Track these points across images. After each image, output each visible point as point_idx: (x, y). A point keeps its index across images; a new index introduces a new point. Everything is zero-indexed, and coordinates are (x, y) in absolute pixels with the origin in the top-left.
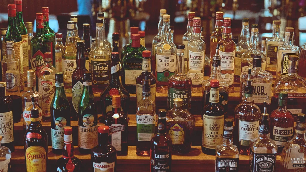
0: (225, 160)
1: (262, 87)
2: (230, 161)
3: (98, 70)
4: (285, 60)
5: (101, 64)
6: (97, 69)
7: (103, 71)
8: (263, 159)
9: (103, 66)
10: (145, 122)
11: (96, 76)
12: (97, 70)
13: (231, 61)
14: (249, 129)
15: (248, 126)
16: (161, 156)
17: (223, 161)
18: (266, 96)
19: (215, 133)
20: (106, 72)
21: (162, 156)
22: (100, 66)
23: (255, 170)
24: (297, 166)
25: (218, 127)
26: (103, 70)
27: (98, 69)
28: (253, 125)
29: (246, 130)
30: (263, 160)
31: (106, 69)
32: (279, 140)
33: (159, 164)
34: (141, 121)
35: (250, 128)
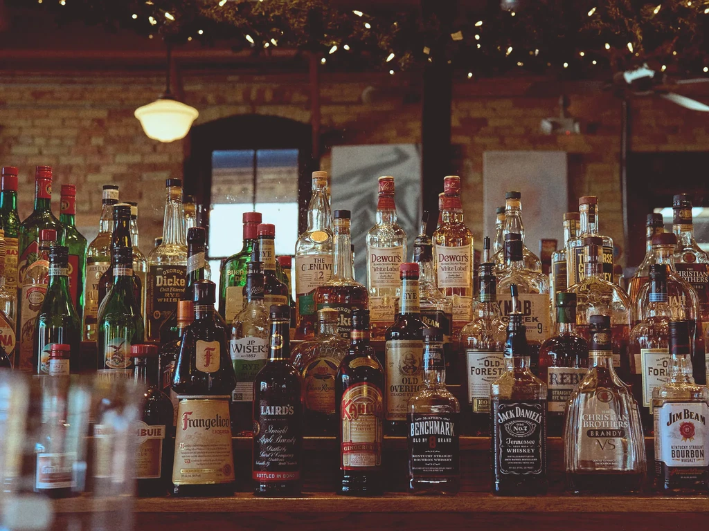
0: (425, 418)
1: (525, 302)
2: (436, 420)
3: (165, 284)
4: (581, 261)
5: (171, 271)
6: (161, 283)
7: (174, 287)
8: (514, 413)
9: (175, 277)
10: (248, 354)
11: (160, 300)
12: (163, 286)
13: (463, 266)
14: (489, 371)
15: (487, 363)
16: (275, 408)
17: (422, 421)
18: (535, 324)
19: (412, 381)
20: (184, 290)
21: (277, 408)
22: (170, 276)
23: (498, 442)
24: (597, 434)
25: (417, 365)
26: (175, 285)
27: (163, 283)
28: (497, 360)
29: (483, 371)
30: (515, 415)
31: (181, 284)
32: (562, 398)
33: (271, 430)
34: (239, 351)
35: (492, 368)
